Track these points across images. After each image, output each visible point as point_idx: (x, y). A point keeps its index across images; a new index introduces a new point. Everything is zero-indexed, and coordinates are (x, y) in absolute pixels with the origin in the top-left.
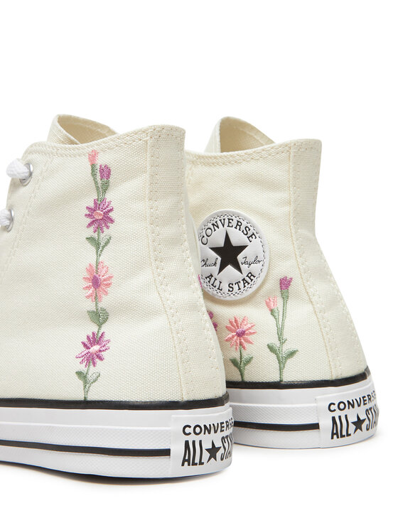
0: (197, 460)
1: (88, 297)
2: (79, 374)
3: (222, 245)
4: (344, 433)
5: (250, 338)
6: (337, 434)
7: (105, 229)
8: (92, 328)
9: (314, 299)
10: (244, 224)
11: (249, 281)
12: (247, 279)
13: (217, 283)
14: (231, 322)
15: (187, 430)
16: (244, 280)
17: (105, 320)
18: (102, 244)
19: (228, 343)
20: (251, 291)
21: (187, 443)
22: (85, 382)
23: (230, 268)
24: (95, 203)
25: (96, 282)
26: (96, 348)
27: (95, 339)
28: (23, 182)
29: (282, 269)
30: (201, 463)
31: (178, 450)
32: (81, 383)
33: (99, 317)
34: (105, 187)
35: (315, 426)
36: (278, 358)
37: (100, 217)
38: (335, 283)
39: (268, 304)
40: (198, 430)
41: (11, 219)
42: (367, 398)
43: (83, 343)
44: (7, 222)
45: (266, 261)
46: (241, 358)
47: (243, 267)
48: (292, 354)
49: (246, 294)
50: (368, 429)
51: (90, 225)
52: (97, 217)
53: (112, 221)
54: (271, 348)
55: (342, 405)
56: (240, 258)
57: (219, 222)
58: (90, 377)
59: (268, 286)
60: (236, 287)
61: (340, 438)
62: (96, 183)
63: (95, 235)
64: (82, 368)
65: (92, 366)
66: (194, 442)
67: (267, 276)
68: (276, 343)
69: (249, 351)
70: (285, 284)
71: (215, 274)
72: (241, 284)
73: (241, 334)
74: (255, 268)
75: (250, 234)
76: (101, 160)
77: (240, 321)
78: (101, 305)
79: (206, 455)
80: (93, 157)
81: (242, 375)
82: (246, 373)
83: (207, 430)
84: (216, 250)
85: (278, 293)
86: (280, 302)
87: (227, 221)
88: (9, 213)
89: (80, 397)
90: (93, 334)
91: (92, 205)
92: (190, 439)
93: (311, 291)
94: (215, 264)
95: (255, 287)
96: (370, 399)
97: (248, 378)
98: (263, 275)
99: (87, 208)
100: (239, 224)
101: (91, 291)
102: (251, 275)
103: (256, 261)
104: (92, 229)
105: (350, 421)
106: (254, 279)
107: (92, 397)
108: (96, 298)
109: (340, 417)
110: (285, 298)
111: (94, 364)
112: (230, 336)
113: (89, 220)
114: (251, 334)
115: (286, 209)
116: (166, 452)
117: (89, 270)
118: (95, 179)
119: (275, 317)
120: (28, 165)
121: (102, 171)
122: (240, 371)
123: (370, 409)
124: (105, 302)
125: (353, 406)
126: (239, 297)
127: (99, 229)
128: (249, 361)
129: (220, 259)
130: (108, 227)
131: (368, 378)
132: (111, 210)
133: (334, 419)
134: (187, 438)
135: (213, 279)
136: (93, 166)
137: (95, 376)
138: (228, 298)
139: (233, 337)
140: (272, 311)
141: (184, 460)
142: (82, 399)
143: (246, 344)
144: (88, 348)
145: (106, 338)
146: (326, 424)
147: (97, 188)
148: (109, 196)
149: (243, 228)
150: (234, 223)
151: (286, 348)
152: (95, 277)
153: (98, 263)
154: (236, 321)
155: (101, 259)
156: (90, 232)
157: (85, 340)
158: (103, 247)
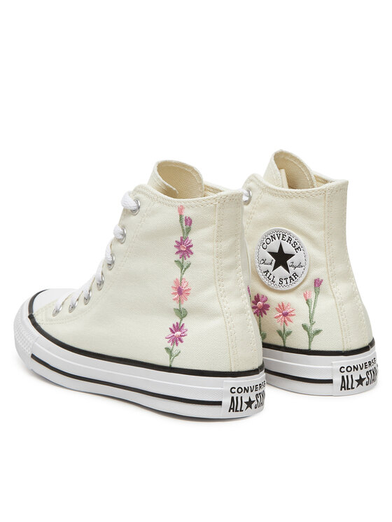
0: (239, 409)
1: (174, 299)
2: (167, 349)
3: (277, 252)
4: (350, 387)
5: (291, 318)
6: (344, 387)
7: (187, 257)
8: (177, 320)
9: (337, 295)
10: (293, 240)
11: (294, 278)
12: (293, 277)
13: (271, 277)
14: (279, 306)
15: (233, 390)
16: (290, 277)
17: (185, 316)
18: (185, 267)
19: (276, 319)
20: (295, 285)
21: (233, 398)
22: (171, 356)
23: (281, 268)
24: (181, 240)
25: (180, 291)
26: (178, 333)
27: (177, 327)
28: (134, 212)
29: (316, 273)
30: (241, 411)
31: (227, 402)
32: (168, 355)
33: (182, 313)
34: (188, 230)
35: (330, 381)
36: (308, 334)
37: (184, 249)
38: (354, 282)
39: (305, 296)
40: (240, 390)
41: (124, 235)
42: (368, 364)
43: (171, 329)
44: (121, 237)
45: (307, 267)
46: (284, 331)
47: (290, 268)
48: (318, 332)
49: (291, 287)
50: (367, 385)
51: (177, 253)
52: (182, 249)
53: (192, 253)
54: (304, 327)
55: (349, 369)
56: (289, 262)
57: (276, 236)
58: (174, 353)
59: (306, 283)
60: (284, 282)
61: (346, 391)
62: (182, 227)
63: (181, 260)
64: (169, 345)
65: (175, 345)
66: (237, 398)
67: (306, 277)
68: (308, 324)
69: (290, 326)
70: (318, 283)
71: (271, 271)
72: (288, 280)
73: (285, 315)
74: (298, 270)
75: (297, 247)
76: (187, 213)
77: (285, 305)
78: (182, 306)
79: (245, 406)
80: (181, 210)
81: (284, 342)
82: (287, 341)
83: (246, 390)
84: (272, 254)
85: (313, 289)
86: (313, 295)
87: (281, 236)
88: (122, 230)
89: (167, 364)
90: (177, 323)
91: (179, 240)
92: (235, 396)
93: (334, 289)
94: (271, 264)
95: (298, 283)
96: (370, 364)
97: (288, 345)
98: (304, 276)
99: (176, 241)
100: (290, 239)
101: (176, 297)
102: (295, 275)
103: (300, 266)
104: (178, 256)
105: (354, 379)
106: (298, 278)
107: (175, 365)
108: (180, 302)
109: (347, 376)
110: (317, 293)
111: (177, 344)
112: (278, 315)
113: (177, 250)
114: (292, 315)
115: (322, 233)
116: (219, 403)
117: (176, 282)
118: (182, 225)
119: (309, 305)
120: (136, 200)
121: (186, 220)
122: (283, 339)
123: (370, 371)
124: (185, 305)
125: (357, 369)
126: (286, 288)
127: (183, 256)
128: (289, 333)
129: (274, 260)
130: (189, 257)
131: (371, 350)
132: (191, 246)
133: (343, 377)
134: (233, 395)
135: (269, 274)
136: (181, 216)
137: (177, 352)
138: (278, 289)
139: (280, 316)
140: (308, 301)
141: (230, 409)
142: (169, 366)
143: (288, 322)
144: (174, 333)
145: (185, 327)
146: (337, 380)
147: (183, 230)
148: (191, 236)
149: (292, 242)
150: (287, 238)
151: (314, 328)
152: (179, 288)
153: (181, 279)
154: (283, 305)
155: (184, 276)
156: (177, 257)
157: (172, 327)
158: (185, 269)
